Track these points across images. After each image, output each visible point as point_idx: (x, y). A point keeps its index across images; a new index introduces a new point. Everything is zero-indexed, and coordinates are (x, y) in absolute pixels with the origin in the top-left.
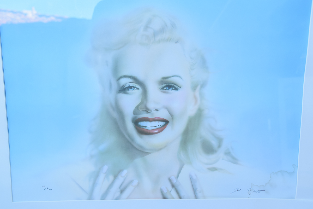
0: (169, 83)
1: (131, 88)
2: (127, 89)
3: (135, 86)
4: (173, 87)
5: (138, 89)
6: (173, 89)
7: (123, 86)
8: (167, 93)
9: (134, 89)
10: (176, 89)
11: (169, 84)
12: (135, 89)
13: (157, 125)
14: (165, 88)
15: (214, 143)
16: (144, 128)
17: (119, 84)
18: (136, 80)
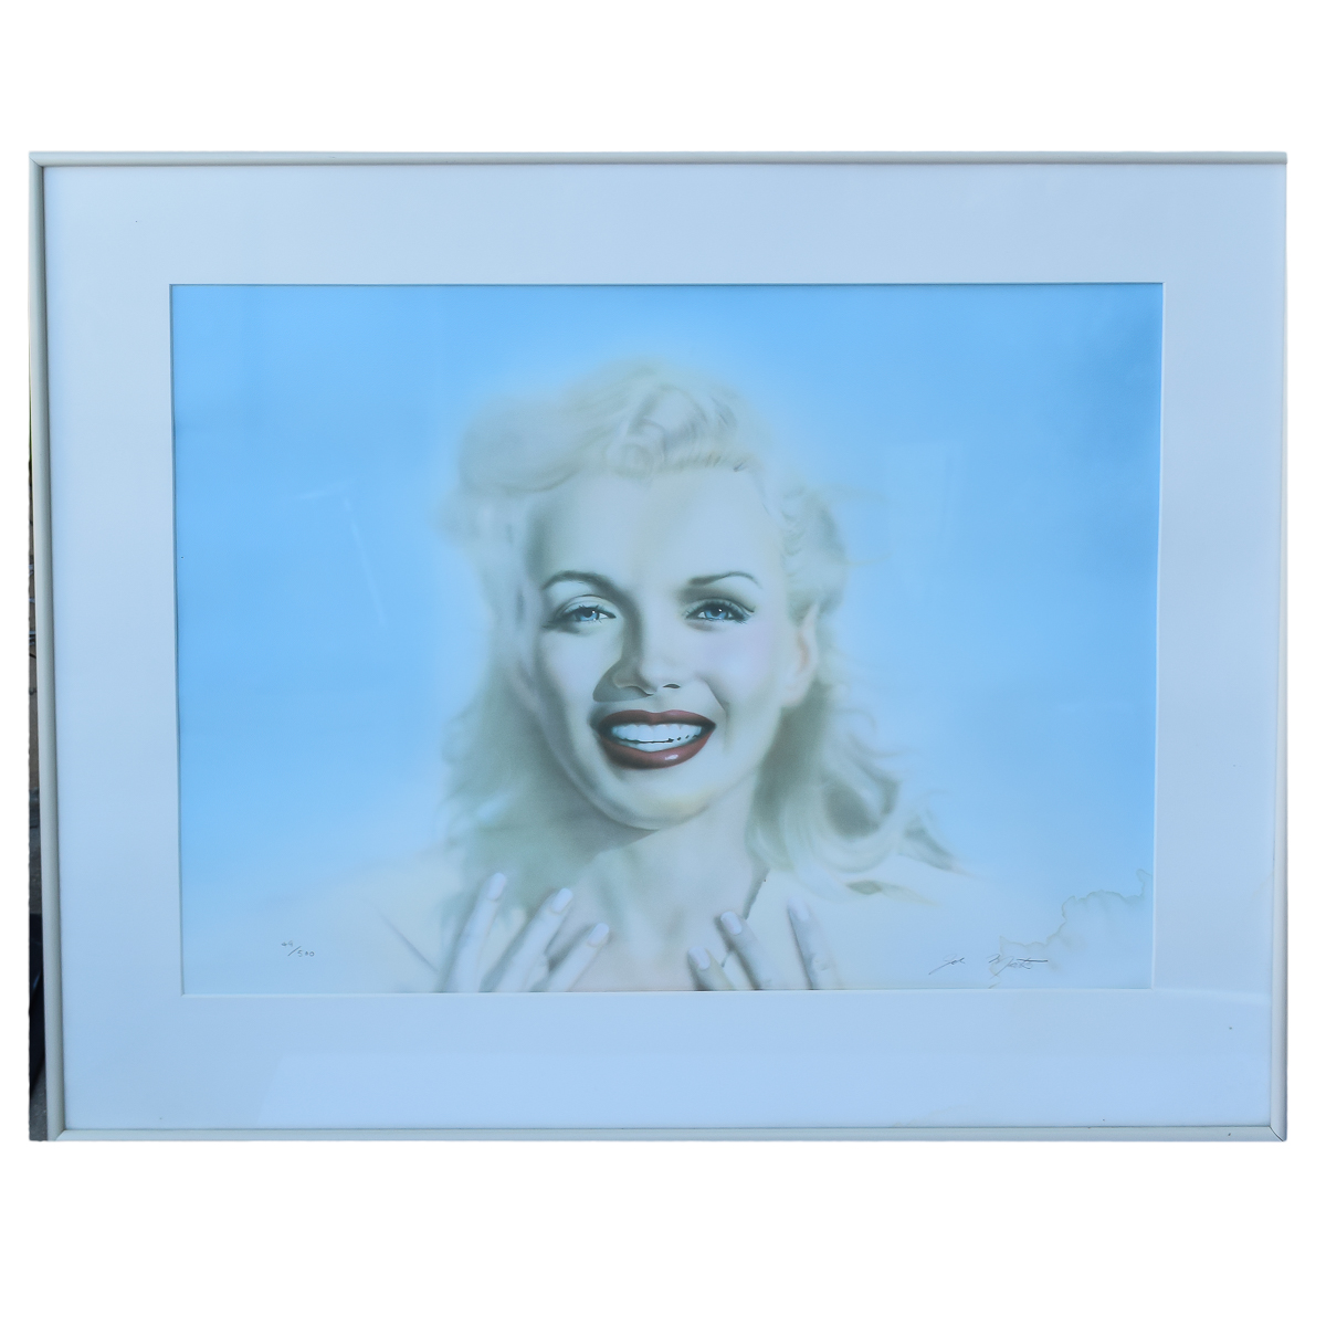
0: (713, 598)
1: (586, 612)
2: (574, 617)
3: (601, 605)
4: (727, 609)
5: (611, 616)
6: (726, 618)
7: (562, 607)
8: (709, 629)
9: (597, 618)
10: (739, 617)
11: (715, 601)
12: (602, 615)
13: (674, 738)
14: (702, 615)
15: (869, 796)
16: (632, 745)
17: (547, 601)
18: (602, 586)
